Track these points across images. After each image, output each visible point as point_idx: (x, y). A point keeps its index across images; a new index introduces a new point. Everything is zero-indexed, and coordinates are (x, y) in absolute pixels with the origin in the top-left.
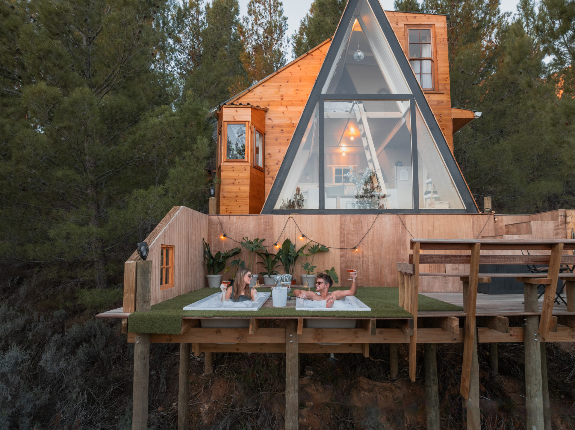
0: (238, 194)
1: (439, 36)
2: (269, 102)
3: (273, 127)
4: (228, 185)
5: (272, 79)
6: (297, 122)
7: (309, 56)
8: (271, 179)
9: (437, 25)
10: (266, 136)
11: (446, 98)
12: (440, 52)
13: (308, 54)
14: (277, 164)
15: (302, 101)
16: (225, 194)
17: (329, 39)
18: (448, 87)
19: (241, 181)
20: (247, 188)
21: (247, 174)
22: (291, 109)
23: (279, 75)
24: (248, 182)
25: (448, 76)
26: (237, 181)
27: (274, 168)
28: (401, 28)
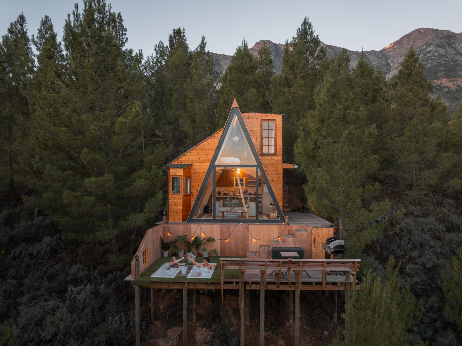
0: (177, 210)
1: (278, 126)
2: (193, 161)
3: (195, 173)
4: (173, 206)
5: (195, 149)
6: (206, 171)
7: (213, 137)
8: (194, 199)
9: (277, 120)
10: (192, 178)
11: (280, 158)
12: (278, 134)
13: (212, 136)
14: (197, 192)
15: (209, 160)
16: (171, 210)
17: (222, 128)
18: (282, 152)
19: (178, 204)
20: (181, 208)
21: (181, 201)
22: (204, 164)
23: (198, 147)
24: (182, 204)
25: (282, 147)
26: (177, 204)
27: (196, 194)
28: (259, 122)
